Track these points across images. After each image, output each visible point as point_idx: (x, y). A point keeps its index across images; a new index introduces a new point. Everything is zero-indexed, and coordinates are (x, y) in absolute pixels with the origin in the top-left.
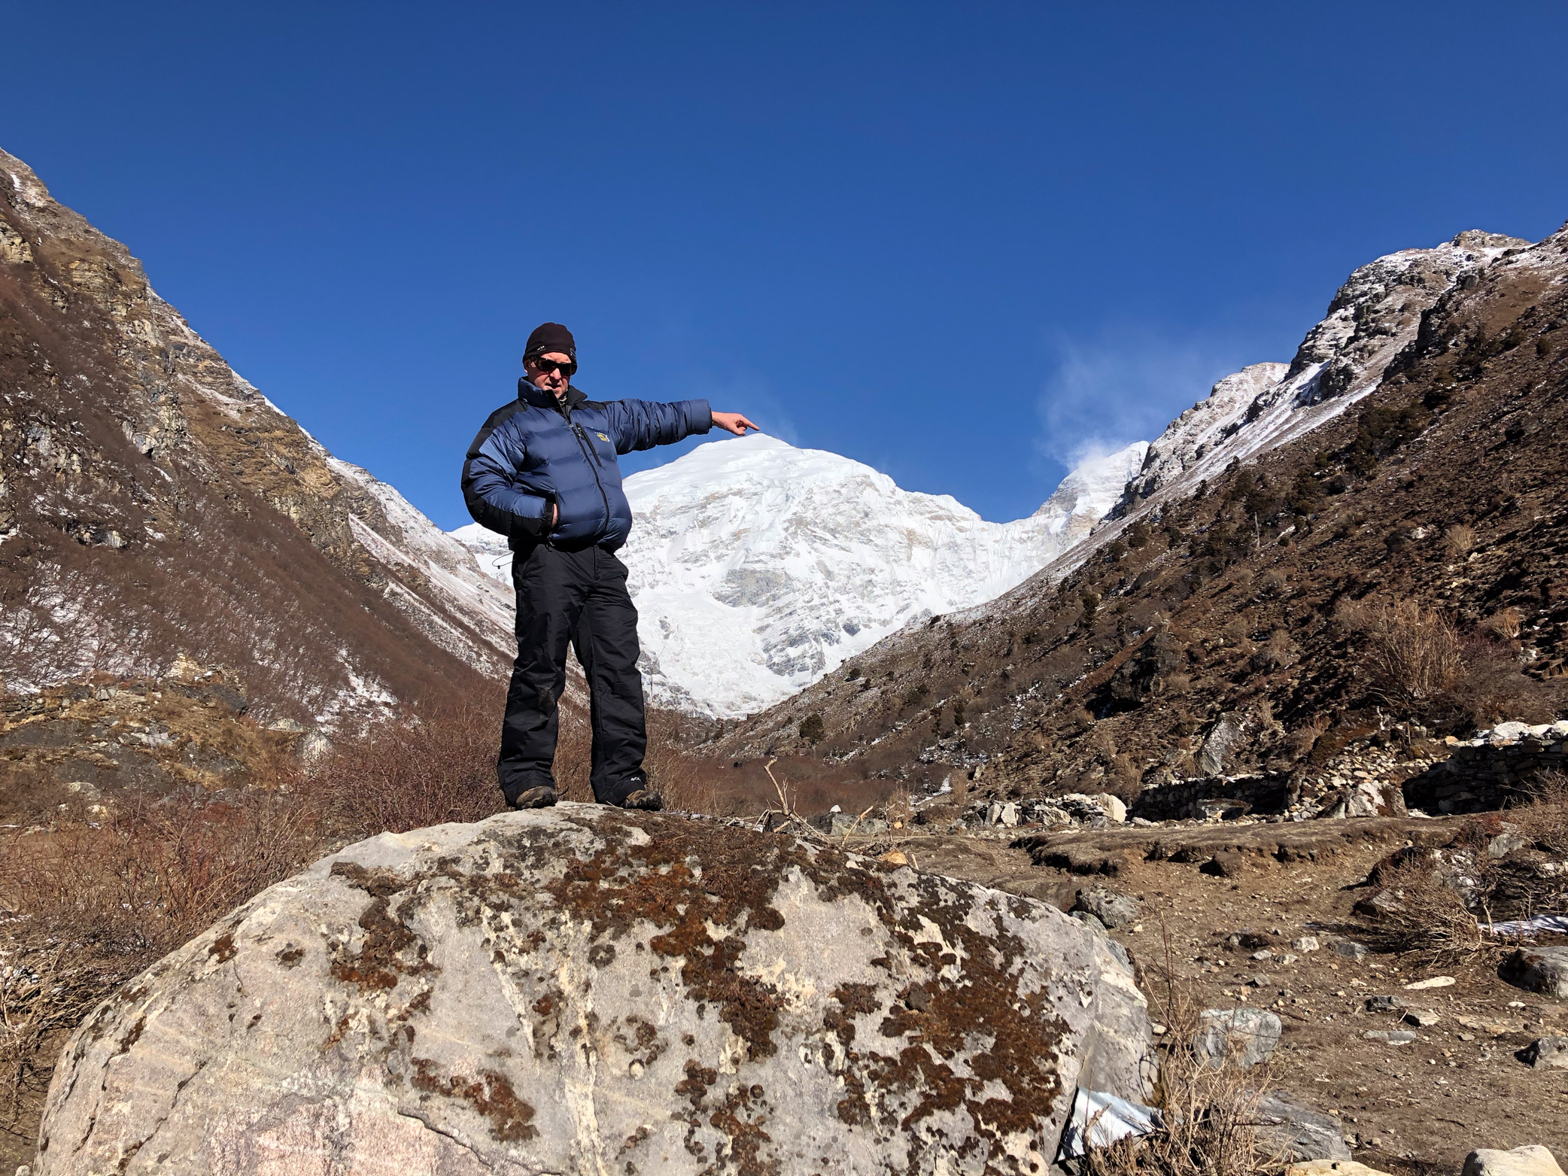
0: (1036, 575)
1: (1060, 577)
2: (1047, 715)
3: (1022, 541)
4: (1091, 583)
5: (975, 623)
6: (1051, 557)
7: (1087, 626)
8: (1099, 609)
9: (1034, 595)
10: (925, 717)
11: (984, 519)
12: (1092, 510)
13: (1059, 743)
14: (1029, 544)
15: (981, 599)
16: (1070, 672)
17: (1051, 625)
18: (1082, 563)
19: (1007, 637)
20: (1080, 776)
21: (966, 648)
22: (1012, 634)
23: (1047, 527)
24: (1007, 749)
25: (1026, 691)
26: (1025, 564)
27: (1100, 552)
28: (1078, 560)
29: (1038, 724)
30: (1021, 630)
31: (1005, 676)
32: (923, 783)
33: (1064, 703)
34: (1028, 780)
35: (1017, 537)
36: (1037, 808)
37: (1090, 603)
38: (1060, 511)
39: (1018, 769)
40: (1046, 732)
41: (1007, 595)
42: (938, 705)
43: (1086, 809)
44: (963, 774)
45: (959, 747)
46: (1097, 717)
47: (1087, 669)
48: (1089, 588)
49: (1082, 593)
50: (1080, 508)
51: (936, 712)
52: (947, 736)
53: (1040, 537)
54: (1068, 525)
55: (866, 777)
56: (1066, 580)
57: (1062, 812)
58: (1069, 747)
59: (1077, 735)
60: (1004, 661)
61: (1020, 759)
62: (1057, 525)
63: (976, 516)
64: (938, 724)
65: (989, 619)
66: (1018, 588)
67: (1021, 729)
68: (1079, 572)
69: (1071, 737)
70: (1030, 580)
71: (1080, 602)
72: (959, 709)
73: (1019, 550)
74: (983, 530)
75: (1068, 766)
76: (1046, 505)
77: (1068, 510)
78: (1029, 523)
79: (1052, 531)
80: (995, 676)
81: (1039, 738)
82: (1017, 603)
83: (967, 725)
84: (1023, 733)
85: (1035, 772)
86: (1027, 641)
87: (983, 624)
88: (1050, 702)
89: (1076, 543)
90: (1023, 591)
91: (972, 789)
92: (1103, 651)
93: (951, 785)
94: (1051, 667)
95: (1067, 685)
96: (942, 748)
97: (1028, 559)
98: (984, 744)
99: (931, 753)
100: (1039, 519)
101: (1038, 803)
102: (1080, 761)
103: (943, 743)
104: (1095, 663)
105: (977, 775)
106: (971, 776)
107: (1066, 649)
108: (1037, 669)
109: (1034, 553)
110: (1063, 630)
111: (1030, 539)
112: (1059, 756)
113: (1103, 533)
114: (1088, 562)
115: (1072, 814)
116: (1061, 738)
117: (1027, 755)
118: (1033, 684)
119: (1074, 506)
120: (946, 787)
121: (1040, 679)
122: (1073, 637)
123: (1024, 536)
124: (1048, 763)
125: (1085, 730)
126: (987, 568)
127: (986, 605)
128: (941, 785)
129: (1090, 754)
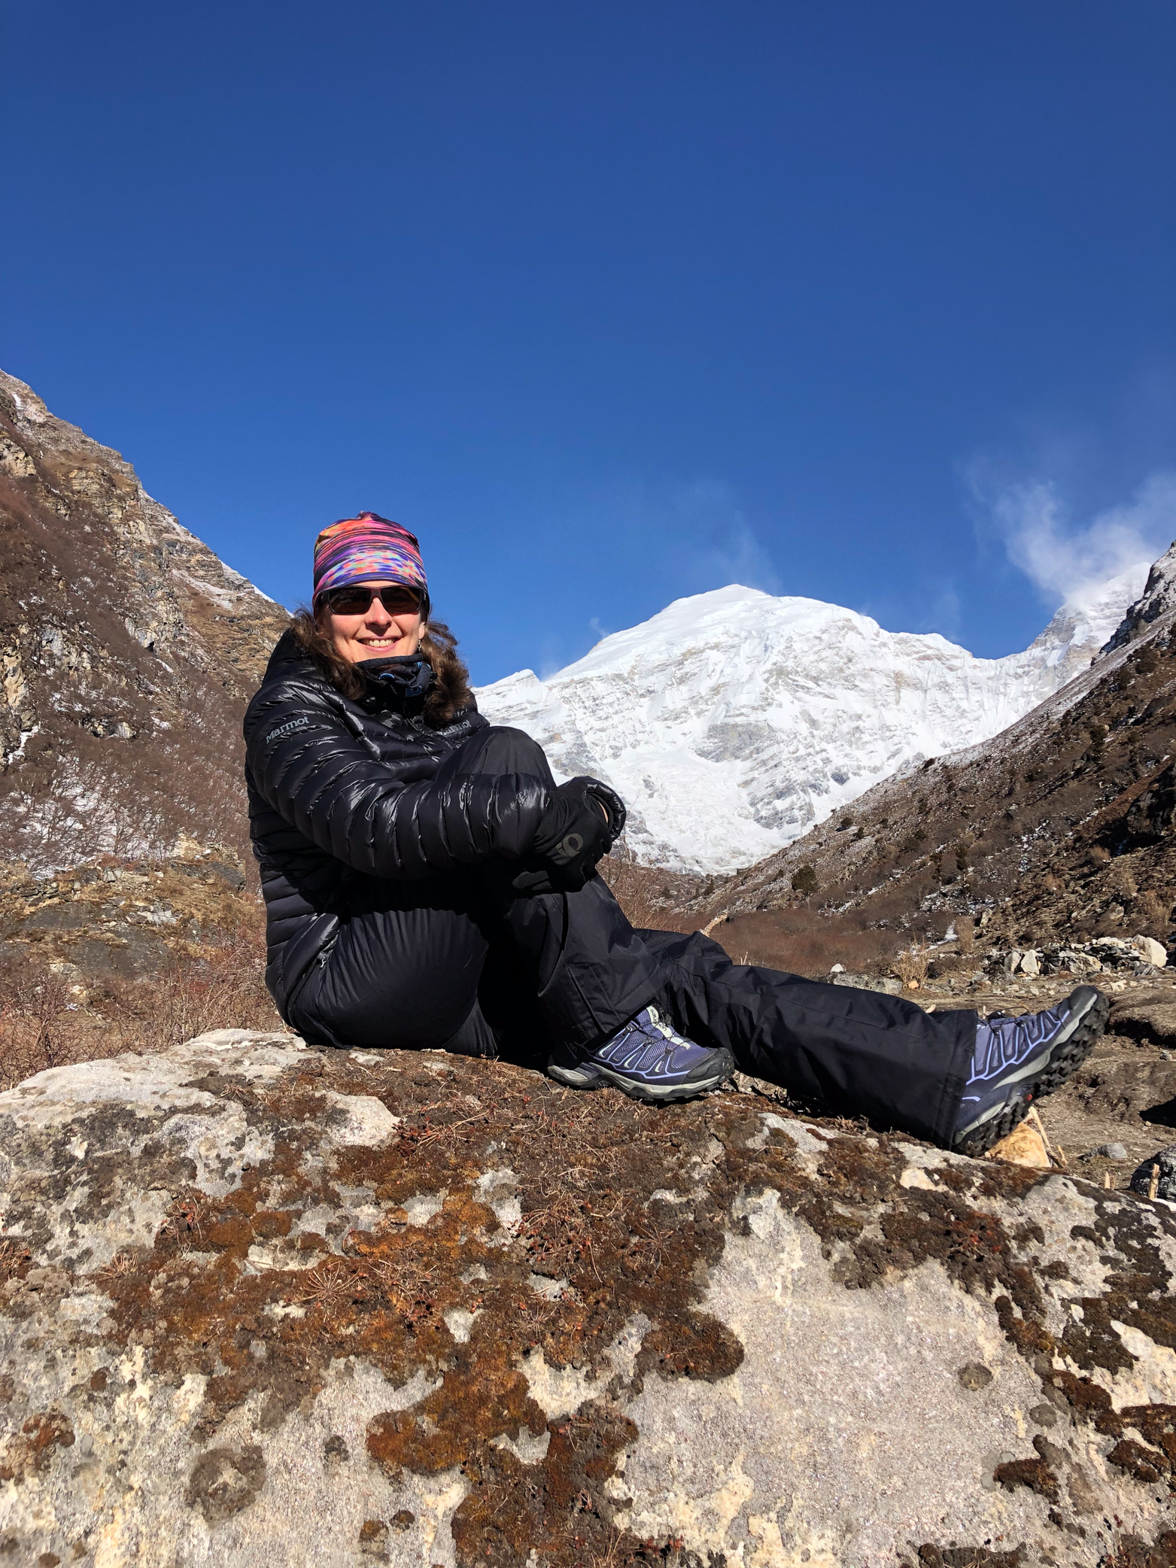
0: (1035, 710)
1: (1062, 710)
2: (1057, 854)
3: (1018, 676)
4: (1097, 714)
5: (971, 764)
6: (1049, 691)
7: (1095, 759)
8: (1107, 740)
9: (1034, 732)
10: (923, 864)
11: (975, 656)
12: (1091, 639)
13: (1072, 884)
14: (1026, 679)
15: (977, 739)
16: (1079, 808)
17: (1055, 761)
18: (1084, 694)
19: (1007, 776)
20: (1097, 917)
21: (963, 790)
22: (1012, 773)
23: (1043, 660)
24: (1015, 893)
25: (1032, 831)
26: (1022, 700)
27: (1103, 681)
28: (1080, 691)
29: (1048, 865)
30: (1022, 768)
31: (1009, 816)
32: (925, 931)
33: (1076, 841)
34: (1040, 924)
35: (1012, 672)
36: (1062, 954)
37: (1097, 735)
38: (1057, 643)
39: (1028, 912)
40: (1057, 873)
41: (1005, 733)
42: (937, 850)
43: (1119, 953)
44: (968, 920)
45: (962, 892)
46: (1113, 854)
47: (1099, 805)
48: (1095, 720)
49: (1087, 725)
50: (1078, 639)
51: (935, 858)
52: (948, 882)
53: (1037, 671)
54: (1066, 657)
55: (865, 927)
56: (1068, 713)
57: (1090, 958)
58: (1083, 887)
59: (1092, 874)
60: (1006, 802)
61: (1030, 903)
62: (1053, 658)
63: (967, 654)
64: (938, 870)
65: (987, 760)
66: (1017, 724)
67: (1029, 870)
68: (1081, 704)
69: (1084, 876)
70: (1029, 716)
71: (1085, 735)
72: (961, 853)
73: (1014, 688)
74: (975, 667)
75: (1084, 908)
76: (1042, 637)
77: (1065, 641)
78: (1024, 657)
79: (1050, 663)
80: (997, 817)
81: (1050, 879)
82: (1016, 742)
83: (971, 869)
84: (1031, 875)
85: (1047, 916)
86: (1030, 778)
87: (978, 765)
88: (1060, 841)
89: (1076, 675)
90: (1022, 728)
91: (979, 936)
92: (1115, 784)
93: (956, 932)
94: (1058, 805)
95: (1077, 823)
96: (945, 895)
97: (1026, 694)
98: (990, 889)
99: (933, 900)
100: (1036, 652)
101: (1062, 949)
102: (1097, 902)
103: (945, 889)
104: (1107, 797)
105: (984, 921)
106: (977, 922)
107: (1073, 784)
108: (1043, 806)
109: (1031, 688)
110: (1069, 765)
111: (1027, 673)
112: (1073, 897)
113: (1106, 662)
114: (1091, 693)
115: (1103, 960)
116: (1073, 878)
117: (1037, 898)
118: (1040, 824)
119: (1072, 636)
120: (950, 935)
121: (1045, 817)
122: (1079, 772)
123: (1020, 671)
124: (1061, 905)
125: (1100, 869)
126: (982, 706)
127: (982, 744)
128: (945, 933)
129: (1107, 892)
